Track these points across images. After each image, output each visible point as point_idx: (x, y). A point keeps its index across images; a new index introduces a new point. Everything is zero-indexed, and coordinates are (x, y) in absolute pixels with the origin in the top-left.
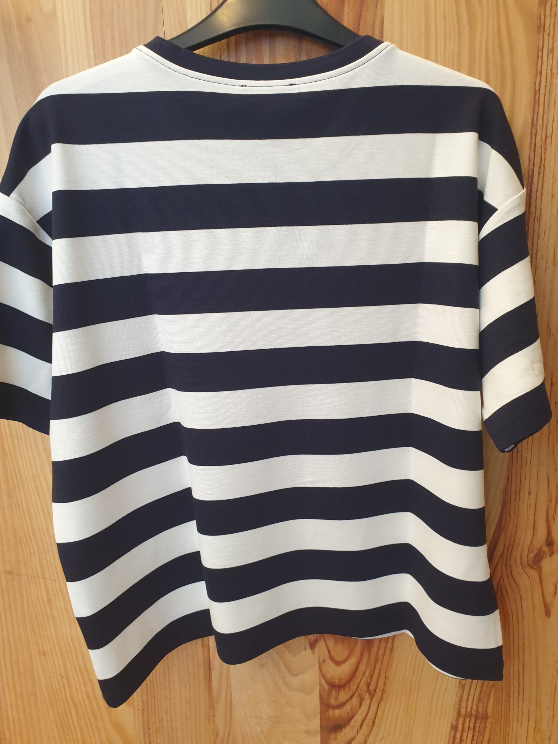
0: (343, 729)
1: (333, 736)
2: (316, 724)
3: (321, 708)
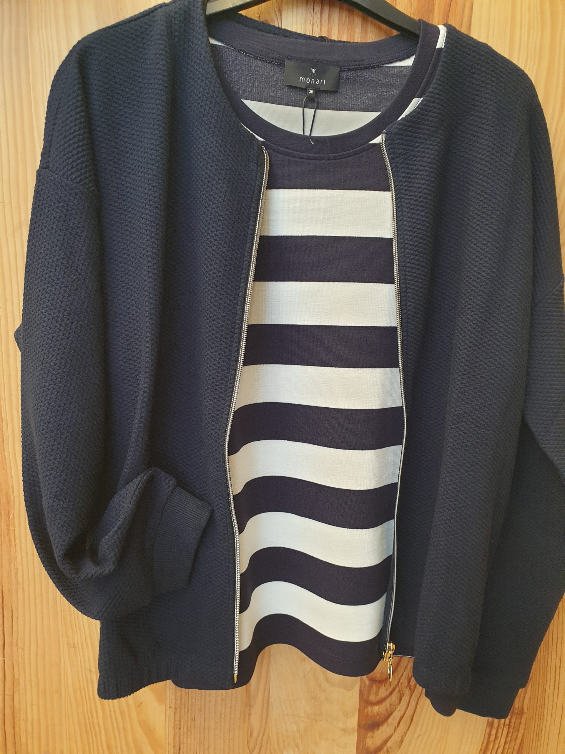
0: (380, 727)
1: (369, 735)
2: (353, 721)
3: (360, 704)
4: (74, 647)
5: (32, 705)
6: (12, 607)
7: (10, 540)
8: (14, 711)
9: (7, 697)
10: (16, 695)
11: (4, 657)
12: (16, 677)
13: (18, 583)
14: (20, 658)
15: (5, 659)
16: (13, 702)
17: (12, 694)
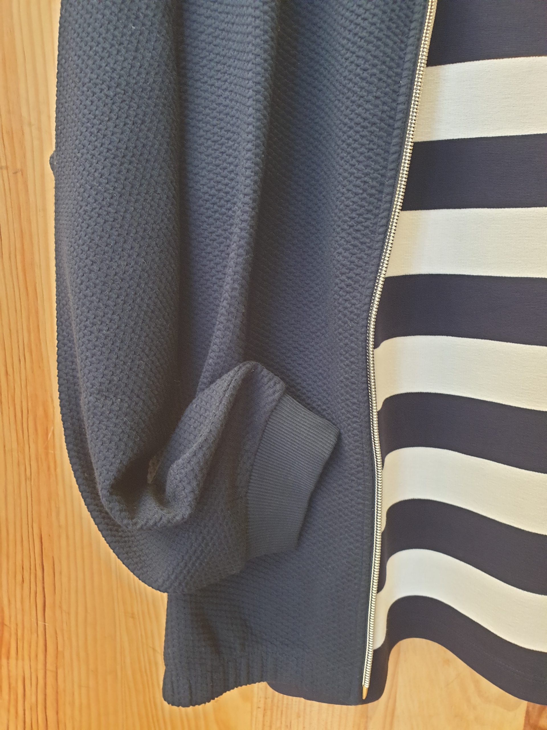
4: (133, 617)
5: (80, 686)
6: (53, 557)
7: (49, 468)
8: (57, 692)
9: (48, 672)
10: (60, 672)
11: (45, 622)
12: (60, 648)
13: (60, 526)
14: (65, 625)
15: (46, 624)
16: (57, 680)
17: (55, 669)
